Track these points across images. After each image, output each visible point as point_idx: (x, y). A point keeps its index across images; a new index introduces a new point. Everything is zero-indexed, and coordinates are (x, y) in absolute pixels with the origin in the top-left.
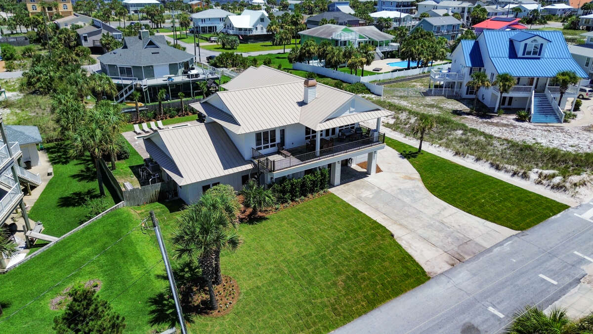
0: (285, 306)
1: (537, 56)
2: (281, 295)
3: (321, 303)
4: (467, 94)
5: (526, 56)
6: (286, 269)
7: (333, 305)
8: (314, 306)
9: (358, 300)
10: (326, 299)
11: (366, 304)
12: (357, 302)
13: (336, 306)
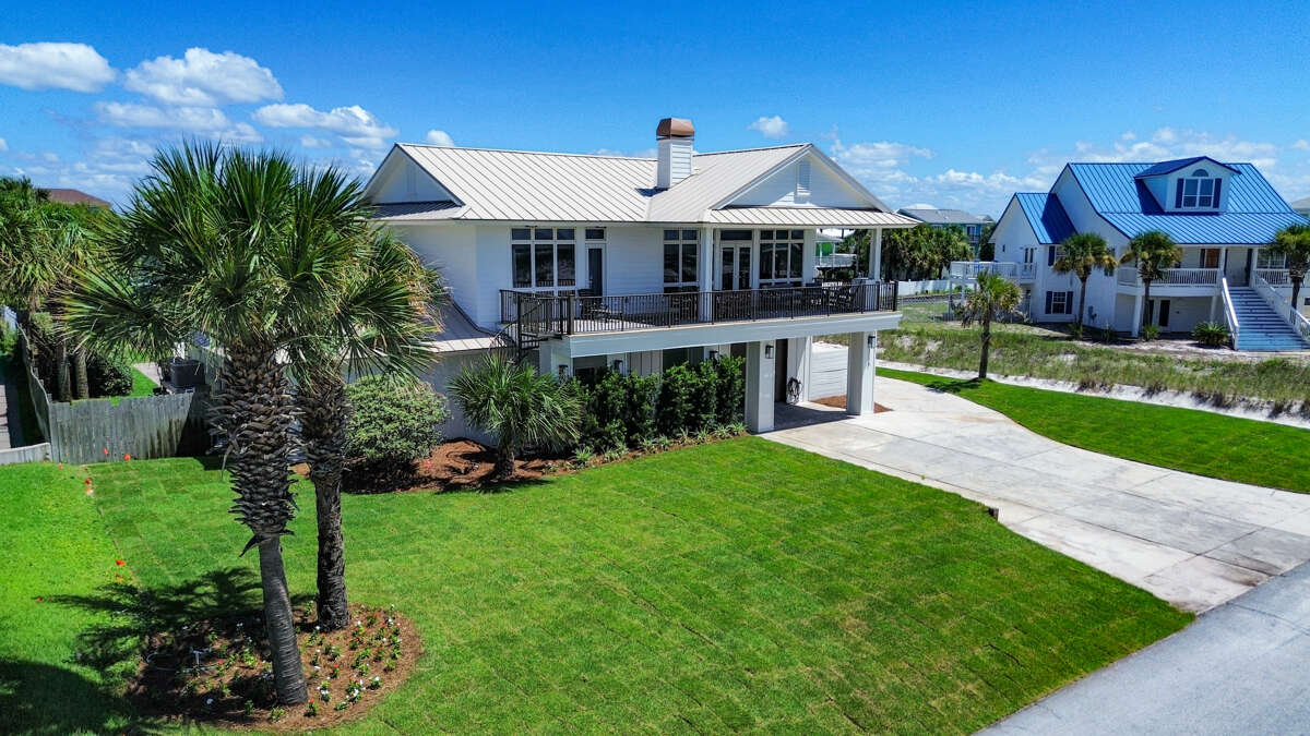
0: (626, 691)
1: (1210, 209)
2: (609, 660)
3: (787, 682)
4: (1048, 311)
5: (1184, 209)
6: (620, 585)
7: (840, 689)
8: (759, 694)
9: (943, 679)
10: (804, 670)
11: (980, 688)
12: (941, 684)
13: (857, 693)
